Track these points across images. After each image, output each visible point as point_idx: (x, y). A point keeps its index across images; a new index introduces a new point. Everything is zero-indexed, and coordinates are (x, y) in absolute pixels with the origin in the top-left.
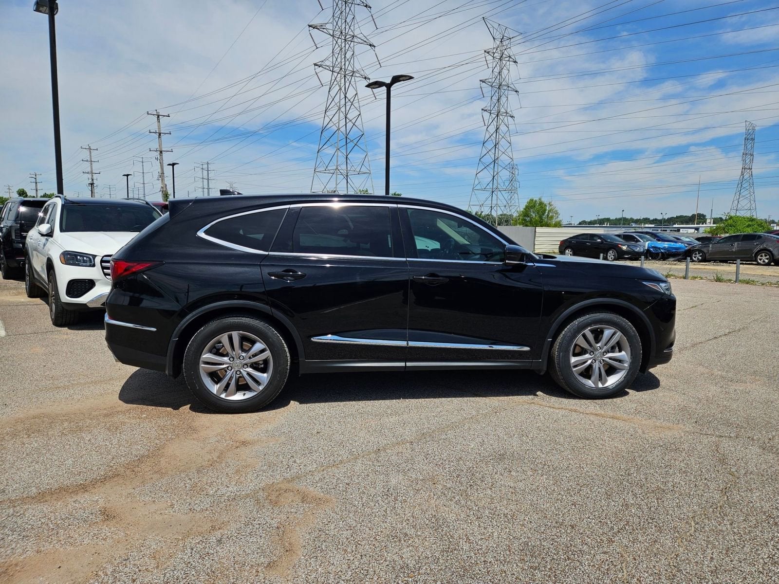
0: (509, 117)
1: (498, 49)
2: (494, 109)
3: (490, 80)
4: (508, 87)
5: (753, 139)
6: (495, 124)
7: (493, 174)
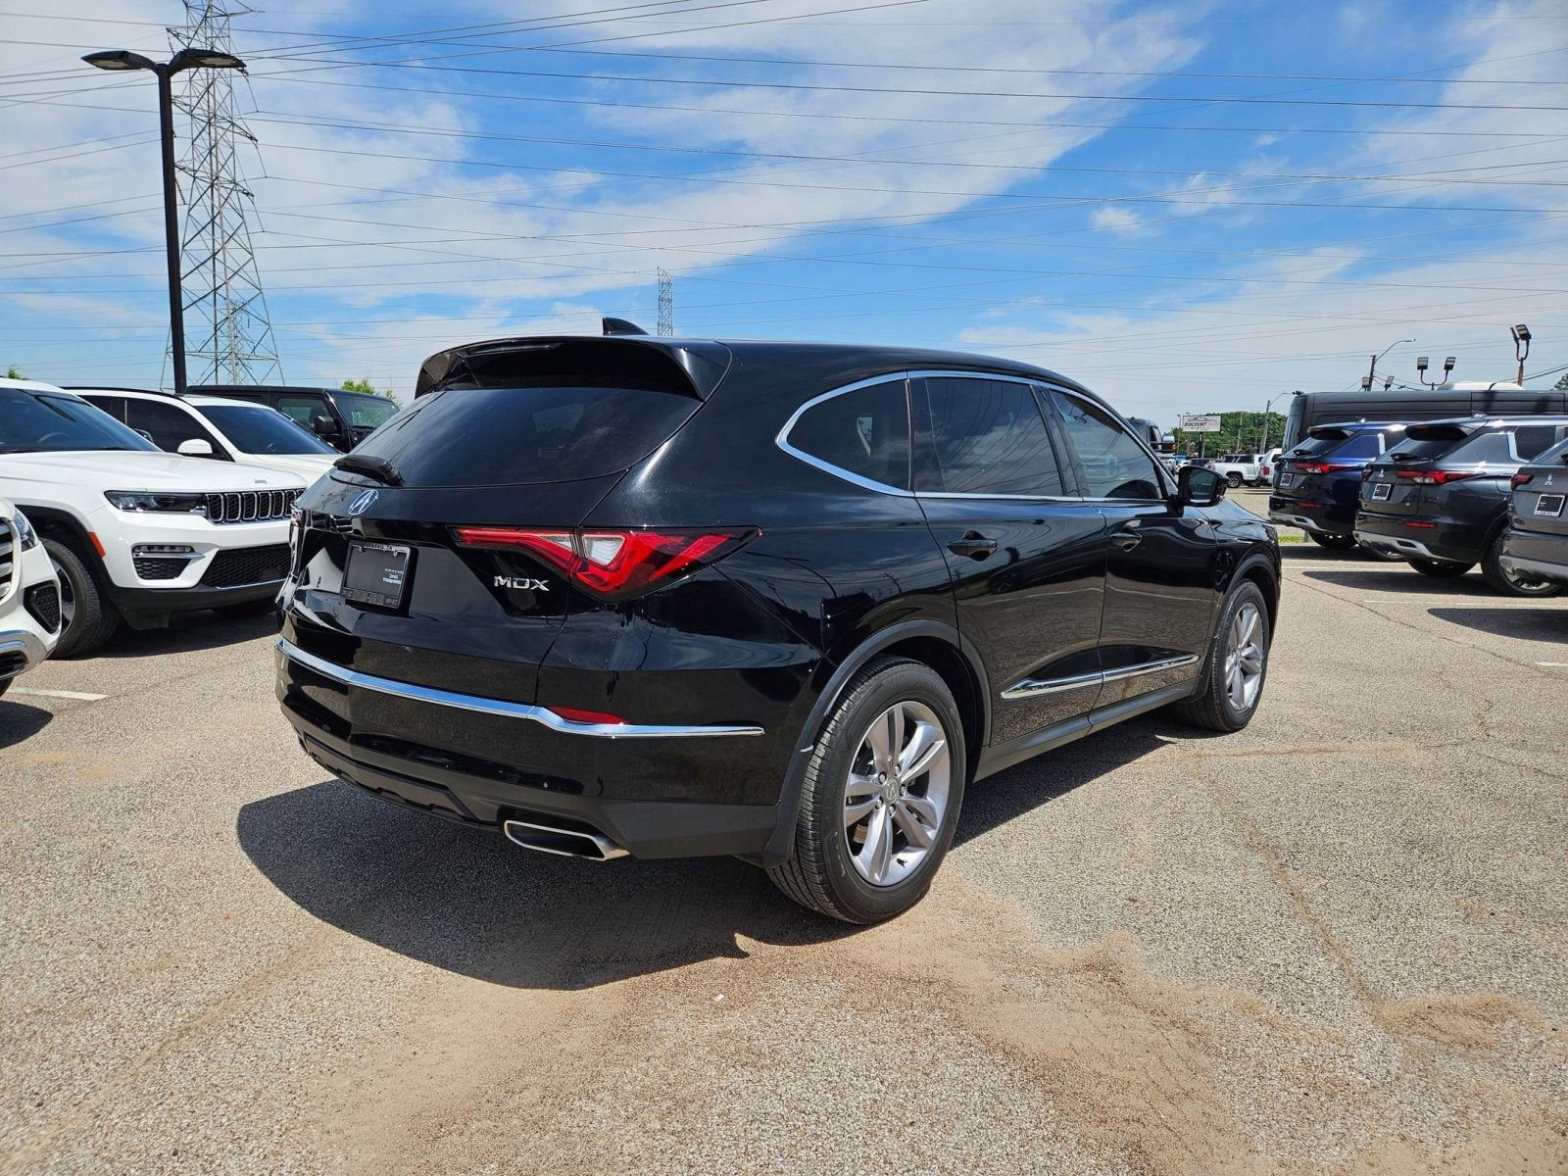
0: (240, 194)
1: (200, 31)
2: (202, 169)
3: (187, 101)
4: (233, 124)
5: (670, 301)
6: (208, 203)
7: (213, 320)
